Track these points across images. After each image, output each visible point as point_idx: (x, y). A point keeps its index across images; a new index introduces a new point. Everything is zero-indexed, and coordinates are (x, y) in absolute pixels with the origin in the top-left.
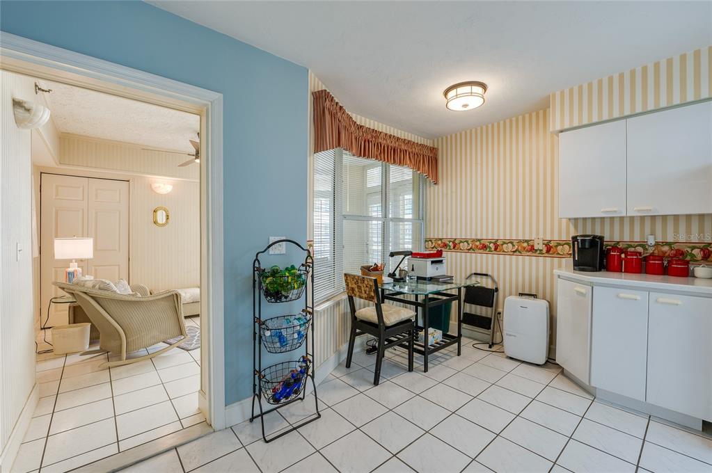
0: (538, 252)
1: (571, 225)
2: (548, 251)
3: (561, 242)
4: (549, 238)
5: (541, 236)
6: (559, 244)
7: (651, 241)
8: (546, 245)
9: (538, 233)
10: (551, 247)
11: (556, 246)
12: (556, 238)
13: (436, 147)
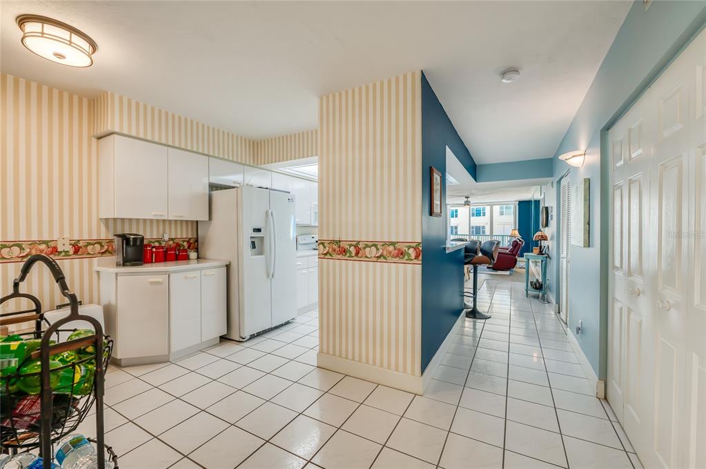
0: (63, 254)
1: (101, 223)
2: (76, 252)
3: (91, 241)
4: (76, 238)
5: (67, 235)
6: (90, 244)
7: (166, 238)
8: (73, 246)
9: (61, 231)
10: (79, 248)
11: (86, 246)
12: (86, 237)
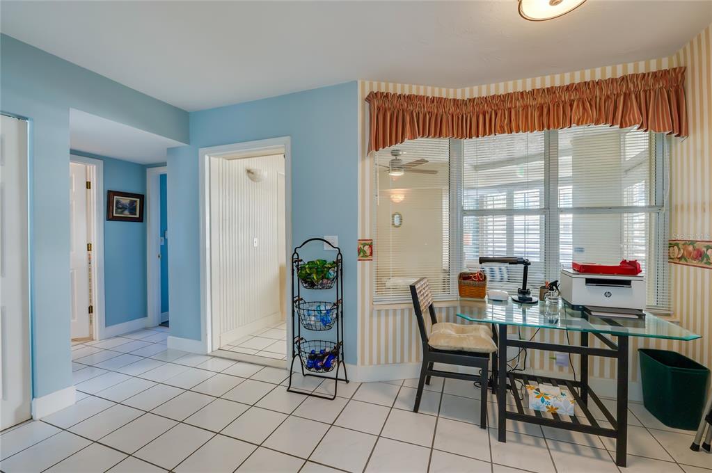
13: (682, 65)
